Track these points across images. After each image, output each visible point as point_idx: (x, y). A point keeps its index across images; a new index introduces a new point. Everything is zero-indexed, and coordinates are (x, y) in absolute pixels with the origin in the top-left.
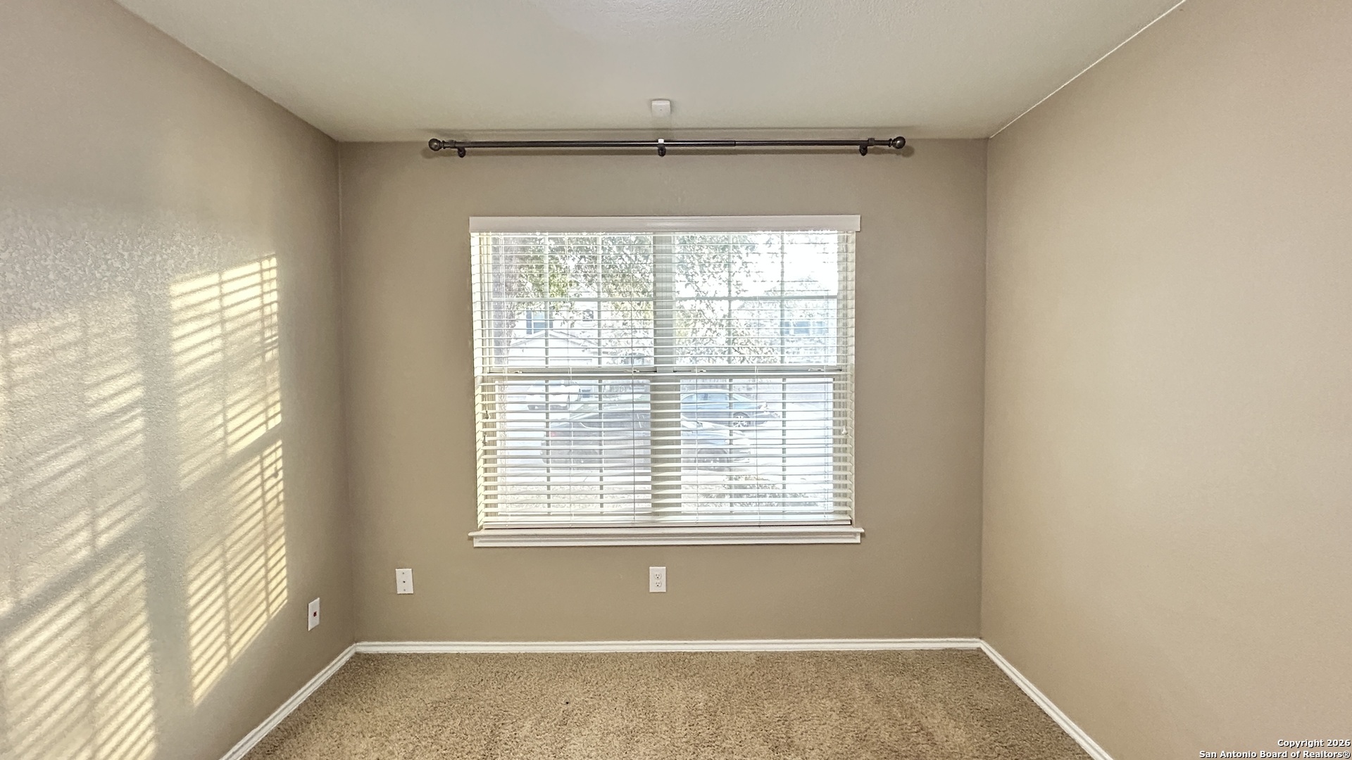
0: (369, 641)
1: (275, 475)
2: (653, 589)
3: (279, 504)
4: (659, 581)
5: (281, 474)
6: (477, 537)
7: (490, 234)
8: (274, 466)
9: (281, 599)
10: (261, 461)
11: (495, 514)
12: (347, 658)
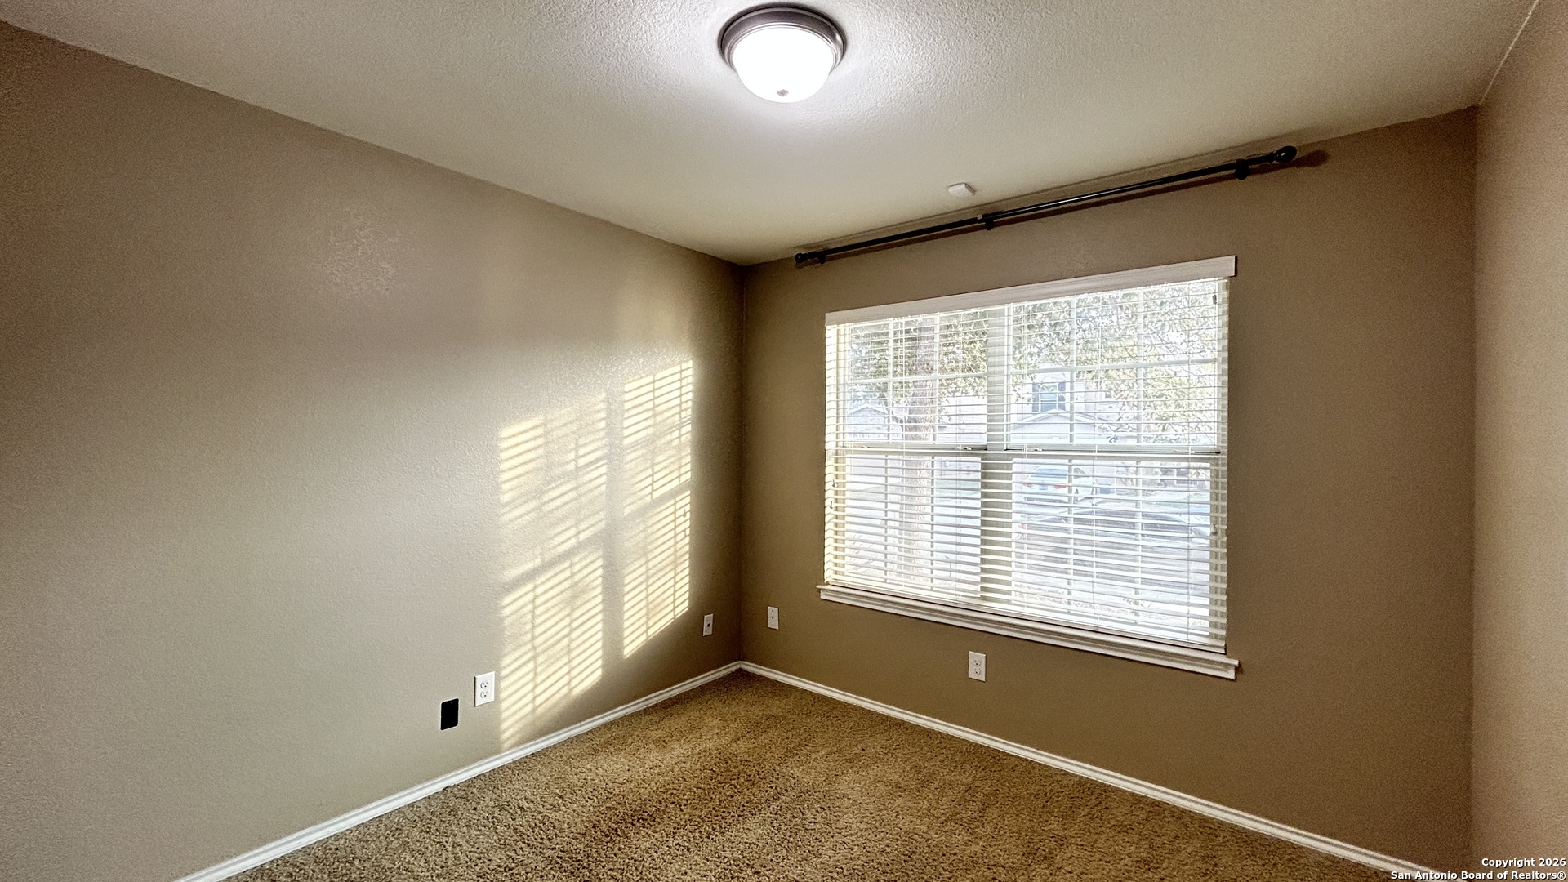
0: (750, 662)
1: (684, 515)
2: (972, 675)
3: (685, 536)
4: (978, 668)
5: (688, 515)
6: (824, 590)
7: (847, 324)
8: (683, 509)
9: (683, 607)
10: (675, 504)
11: (843, 573)
12: (733, 669)
